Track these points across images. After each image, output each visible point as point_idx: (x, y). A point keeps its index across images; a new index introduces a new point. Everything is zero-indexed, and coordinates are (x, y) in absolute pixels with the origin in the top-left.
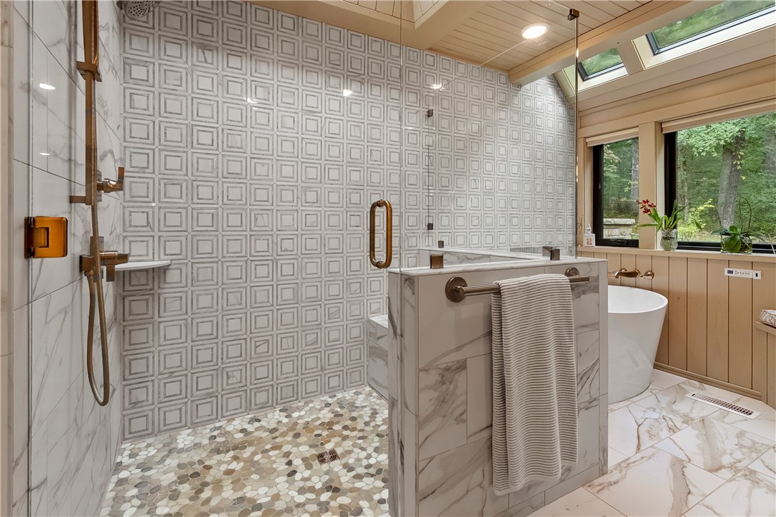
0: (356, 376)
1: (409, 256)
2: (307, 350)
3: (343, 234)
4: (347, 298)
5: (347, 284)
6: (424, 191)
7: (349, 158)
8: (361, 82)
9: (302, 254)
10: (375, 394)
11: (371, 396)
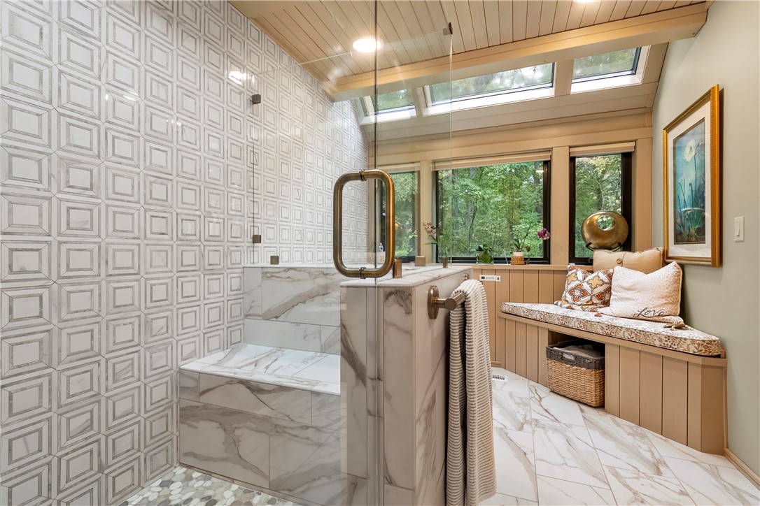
0: (161, 458)
1: (232, 275)
2: (72, 445)
3: (139, 245)
4: (146, 343)
5: (147, 322)
6: (249, 194)
7: (148, 128)
8: (168, 21)
9: (60, 277)
10: (196, 474)
11: (191, 478)
